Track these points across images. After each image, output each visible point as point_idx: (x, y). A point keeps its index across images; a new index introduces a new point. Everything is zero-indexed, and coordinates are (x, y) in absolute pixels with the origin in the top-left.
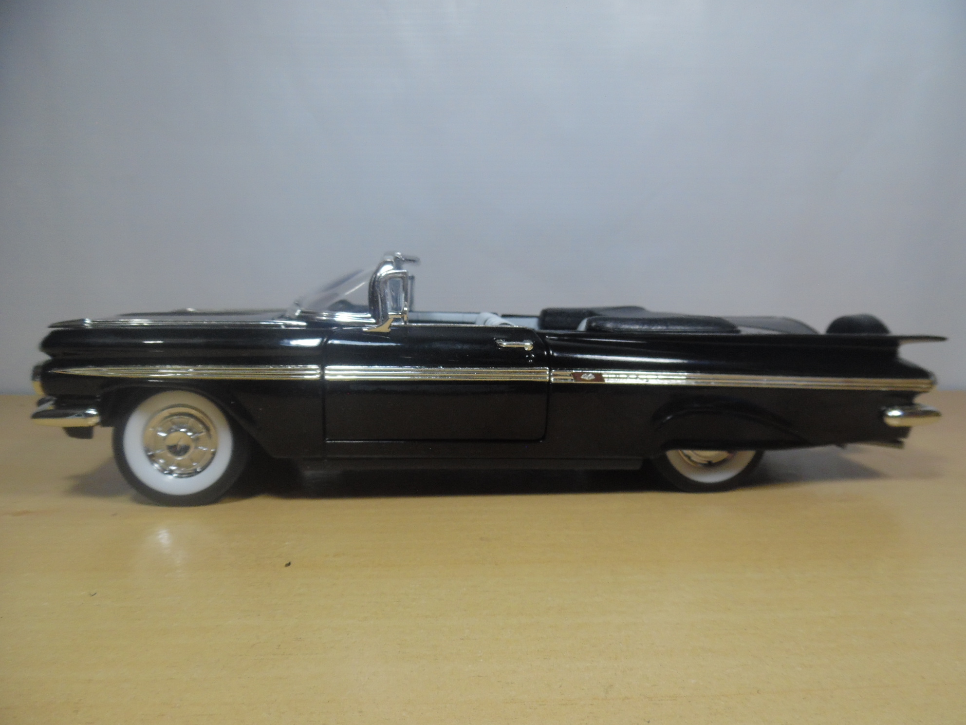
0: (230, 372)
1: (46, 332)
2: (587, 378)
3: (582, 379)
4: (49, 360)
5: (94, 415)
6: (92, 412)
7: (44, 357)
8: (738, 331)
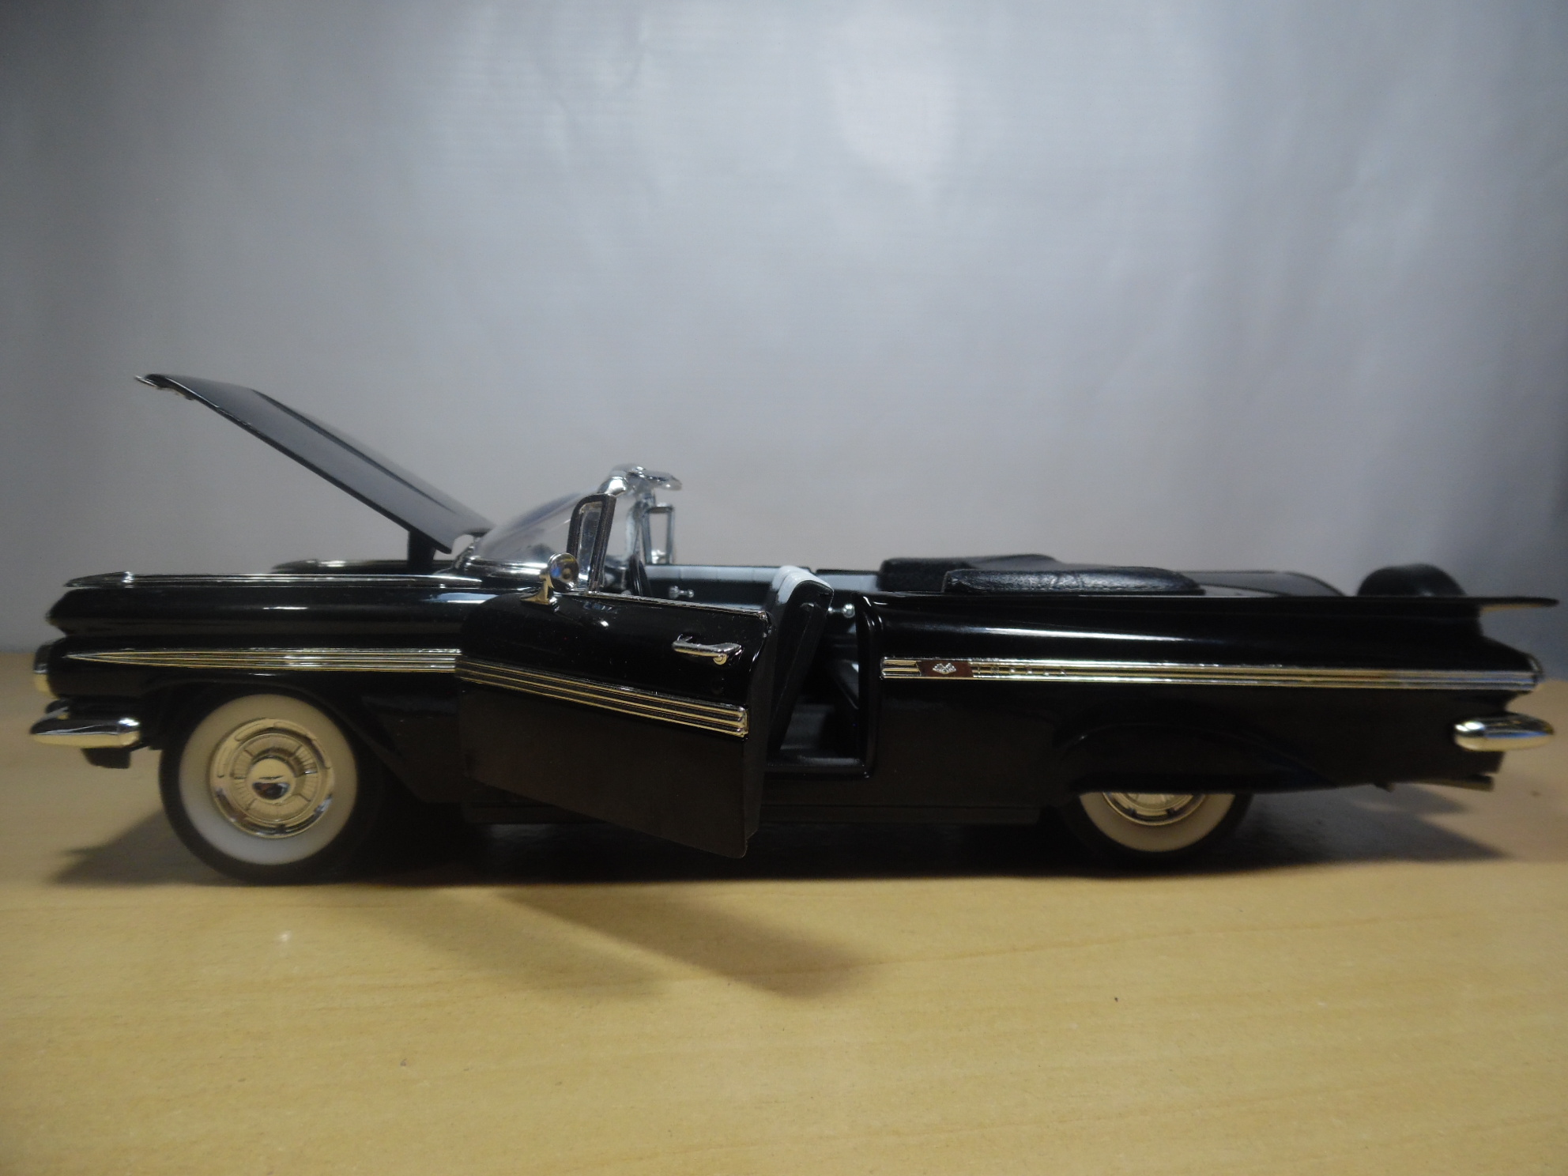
0: (353, 659)
1: (59, 593)
2: (941, 671)
3: (934, 671)
4: (63, 639)
5: (131, 727)
6: (130, 722)
7: (55, 634)
8: (1202, 592)
